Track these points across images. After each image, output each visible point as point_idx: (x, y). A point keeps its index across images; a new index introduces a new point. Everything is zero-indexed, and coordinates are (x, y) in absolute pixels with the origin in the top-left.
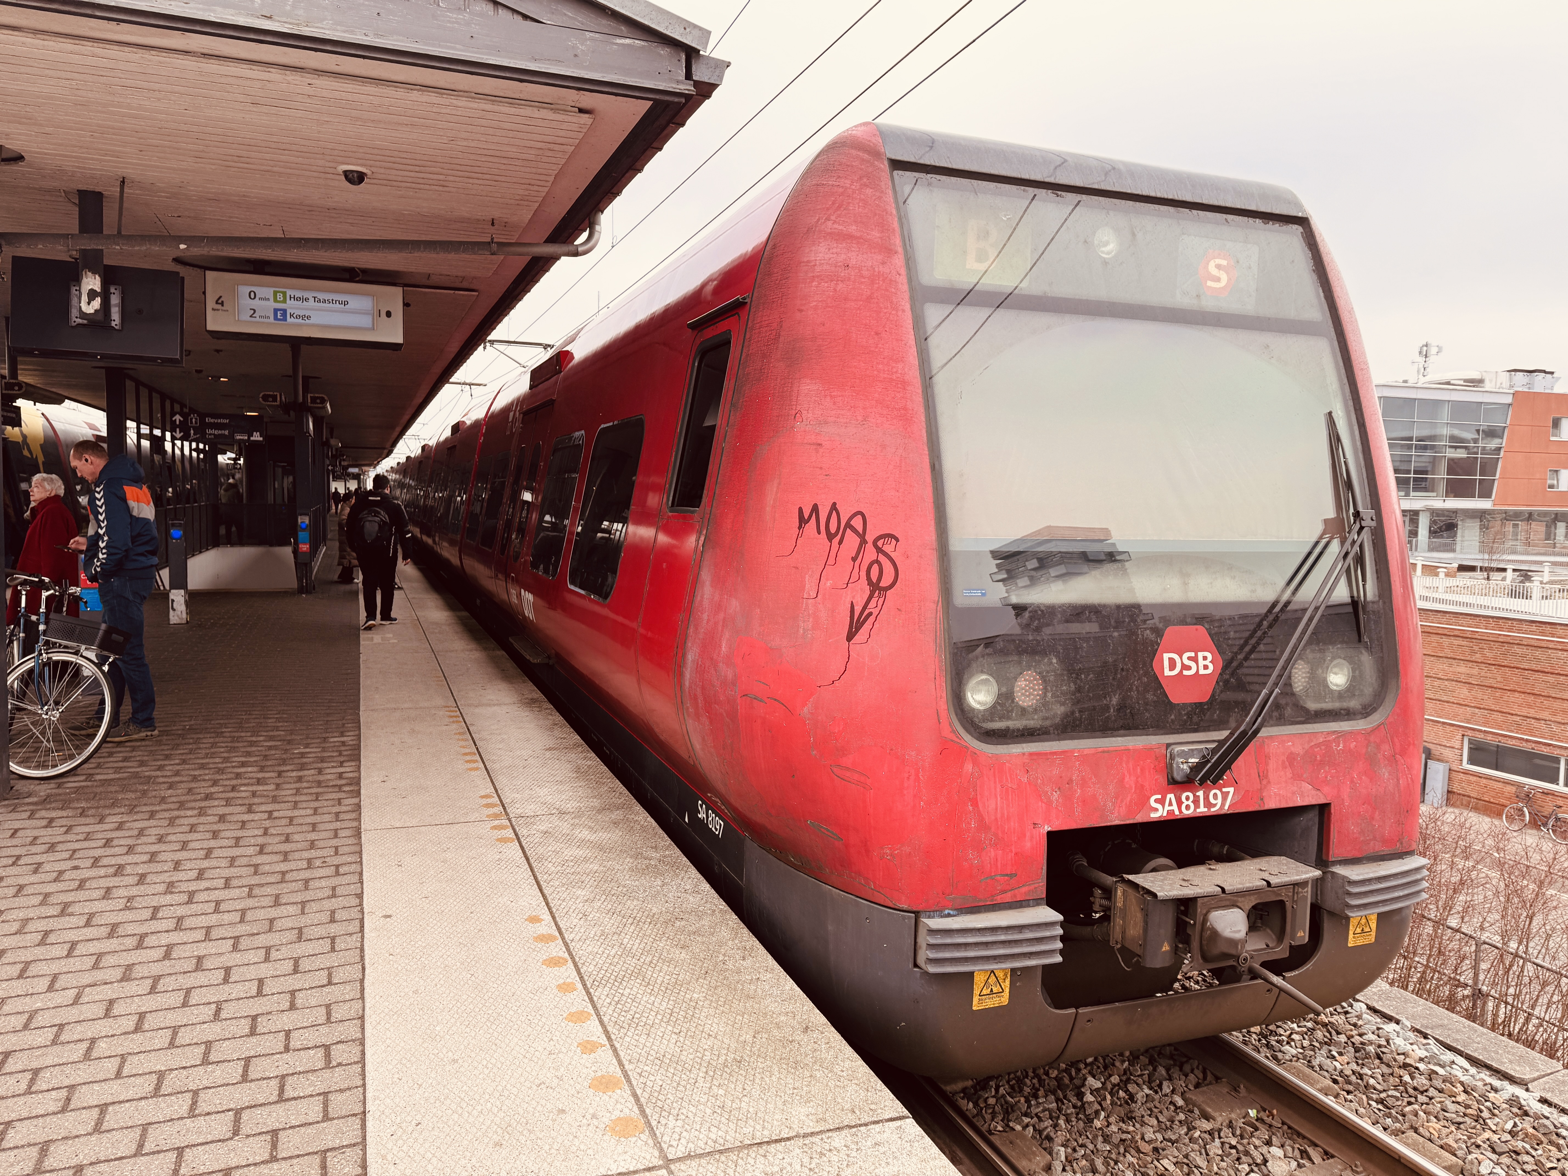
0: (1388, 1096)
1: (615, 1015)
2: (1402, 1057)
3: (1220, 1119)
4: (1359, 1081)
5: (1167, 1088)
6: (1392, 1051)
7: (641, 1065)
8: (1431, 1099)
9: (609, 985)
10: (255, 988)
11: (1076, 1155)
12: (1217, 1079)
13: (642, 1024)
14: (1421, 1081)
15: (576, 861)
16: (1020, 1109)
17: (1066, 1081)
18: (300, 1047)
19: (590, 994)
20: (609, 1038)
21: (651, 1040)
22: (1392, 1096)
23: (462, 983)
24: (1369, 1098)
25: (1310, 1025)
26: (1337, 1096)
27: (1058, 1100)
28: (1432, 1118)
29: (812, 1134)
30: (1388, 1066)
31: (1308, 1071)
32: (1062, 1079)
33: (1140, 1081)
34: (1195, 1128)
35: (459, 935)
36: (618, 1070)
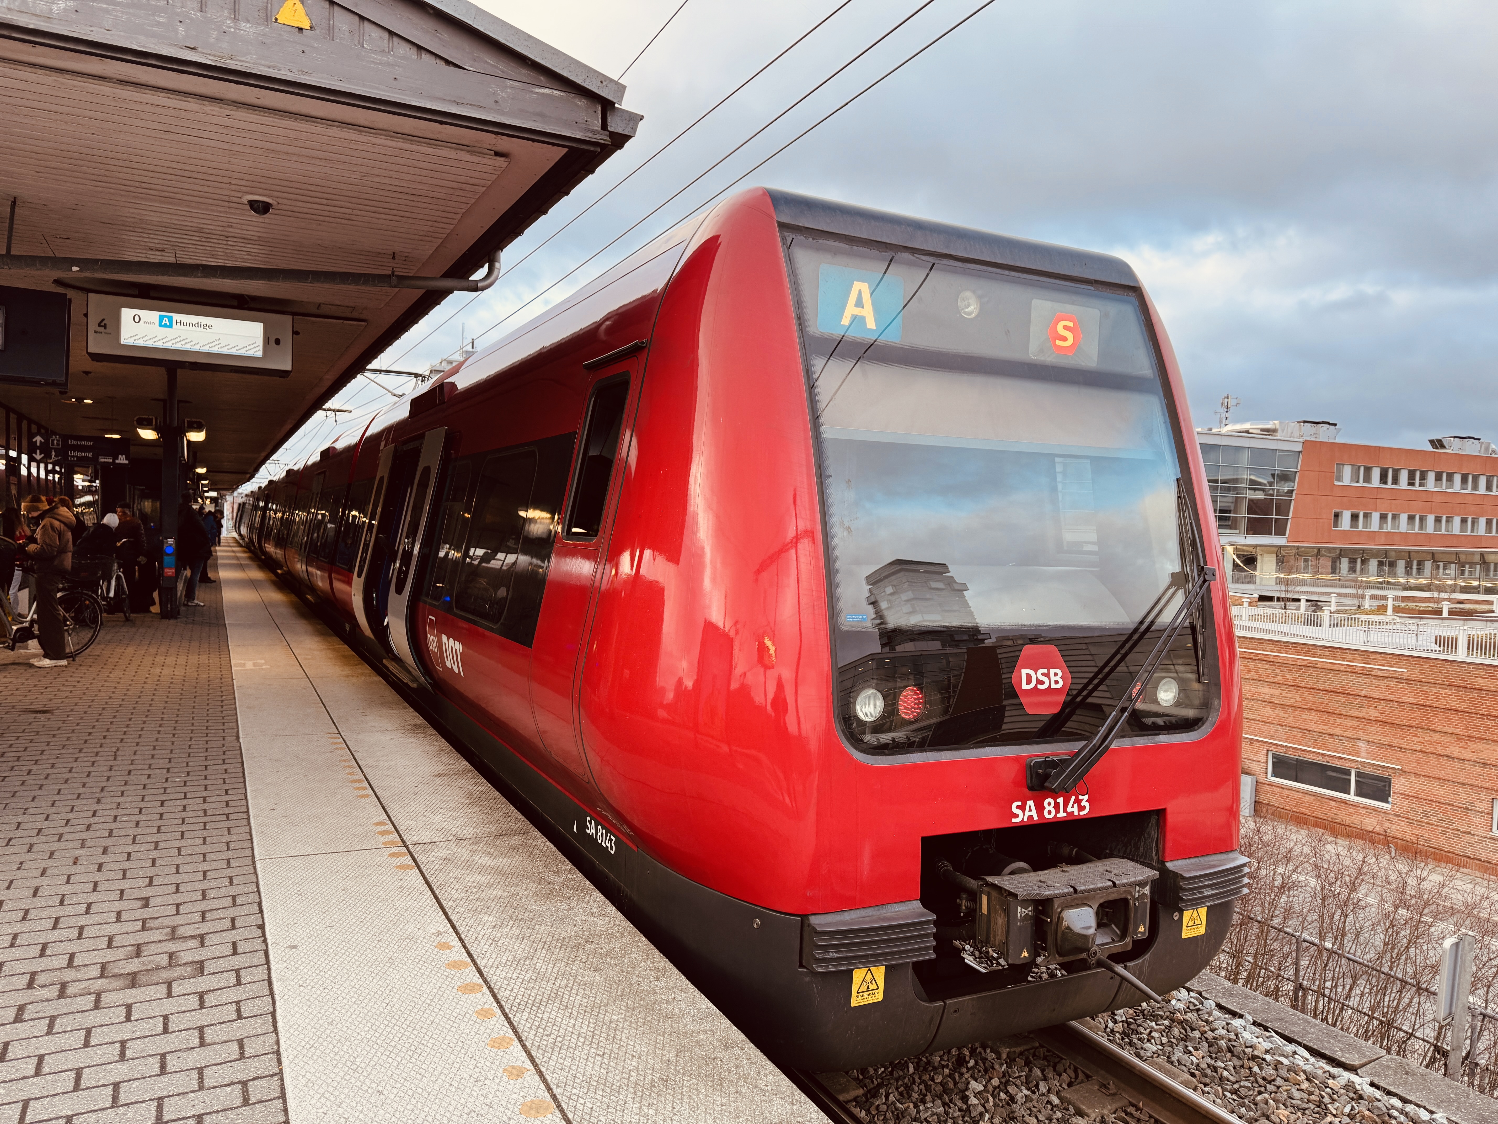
0: (1241, 1087)
1: (537, 1039)
2: (1250, 1050)
3: (1093, 1116)
4: (1214, 1074)
5: (1043, 1087)
6: (1241, 1044)
7: (569, 1088)
8: (1278, 1088)
9: (528, 1010)
10: (161, 1025)
12: (1088, 1077)
13: (566, 1047)
14: (1269, 1071)
15: (481, 887)
16: (910, 1115)
17: (951, 1085)
18: (216, 1084)
19: (510, 1019)
20: (534, 1063)
21: (577, 1063)
22: (1244, 1087)
23: (378, 1013)
24: (1224, 1090)
25: (1166, 1022)
26: (1195, 1089)
27: (944, 1104)
28: (1281, 1105)
30: (1239, 1058)
31: (1168, 1066)
32: (946, 1083)
33: (1018, 1082)
35: (370, 964)
36: (547, 1094)
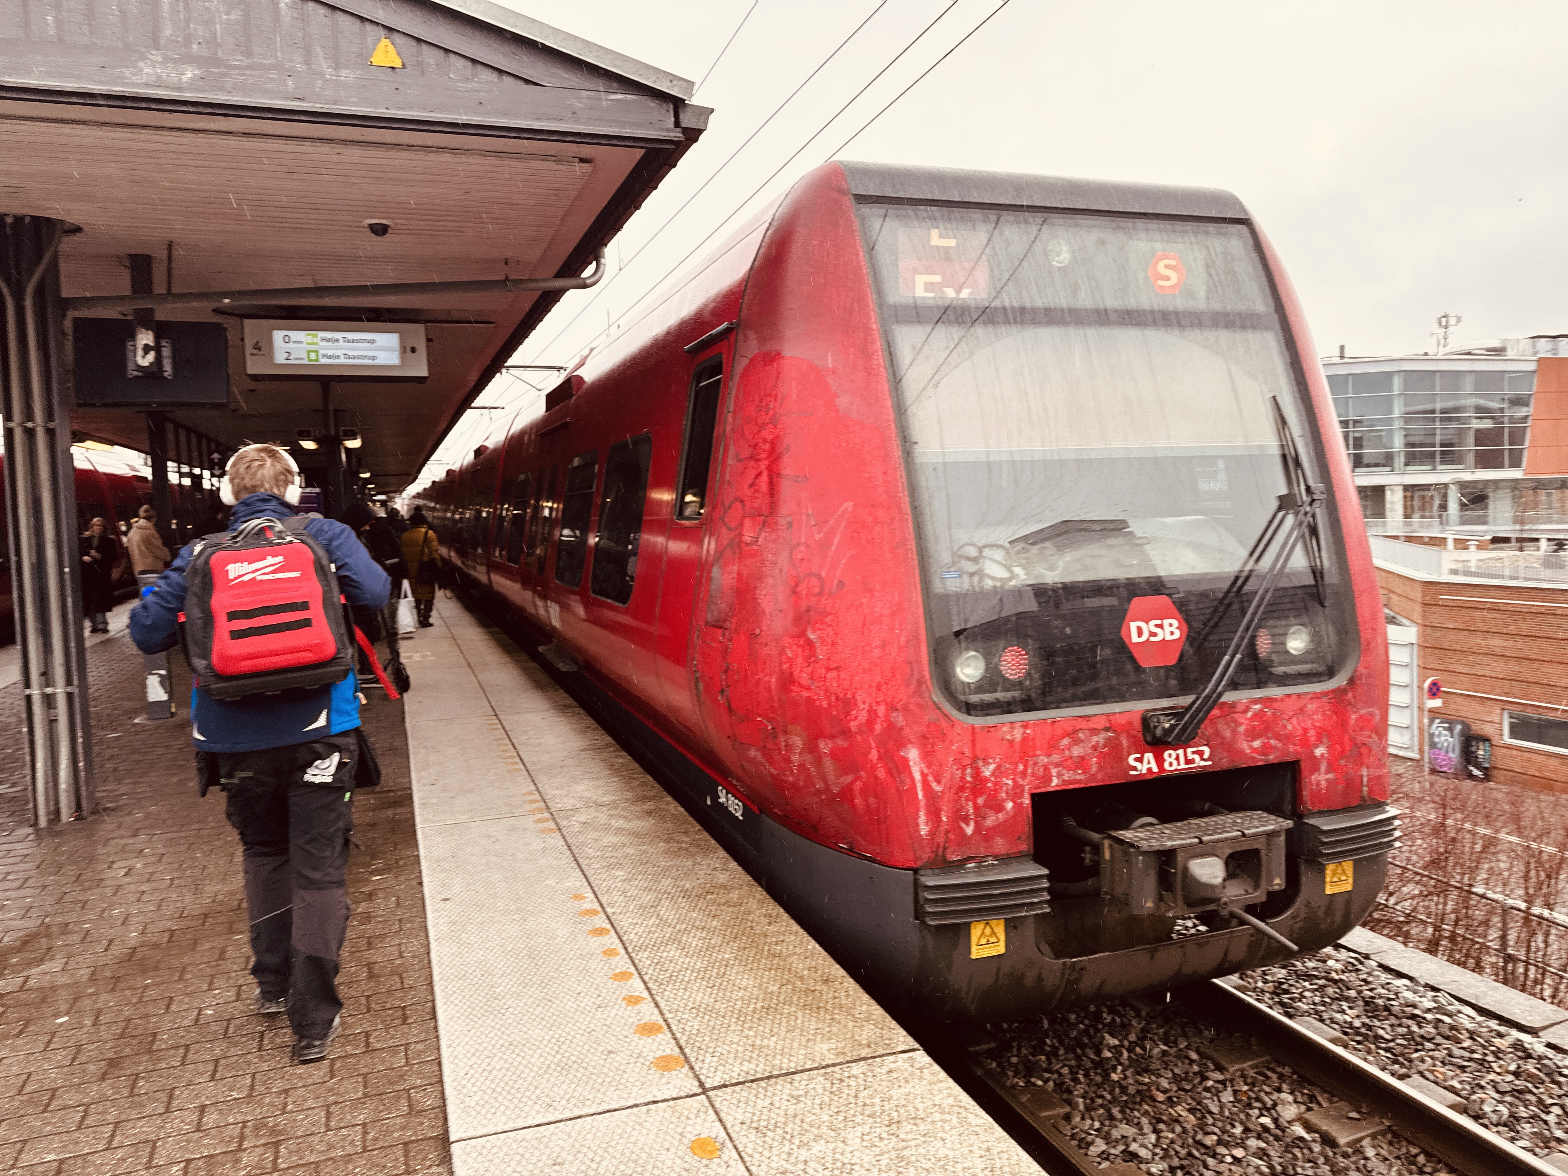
0: (1396, 1045)
1: (655, 974)
2: (1410, 1009)
3: (1232, 1070)
4: (1368, 1032)
5: (1181, 1044)
6: (1401, 1004)
7: (680, 1014)
8: (1438, 1045)
9: (649, 950)
11: (1095, 1105)
12: (1232, 1034)
14: (1428, 1030)
15: (615, 847)
16: (1041, 1066)
17: (1086, 1040)
19: (632, 957)
20: (651, 994)
21: (688, 994)
22: (1400, 1045)
24: (1377, 1048)
25: (1321, 982)
26: (1346, 1047)
27: (1078, 1058)
28: (1438, 1062)
29: (833, 1065)
30: (1397, 1017)
31: (1318, 1024)
32: (1081, 1038)
33: (1156, 1038)
34: (1207, 1079)
36: (659, 1018)
